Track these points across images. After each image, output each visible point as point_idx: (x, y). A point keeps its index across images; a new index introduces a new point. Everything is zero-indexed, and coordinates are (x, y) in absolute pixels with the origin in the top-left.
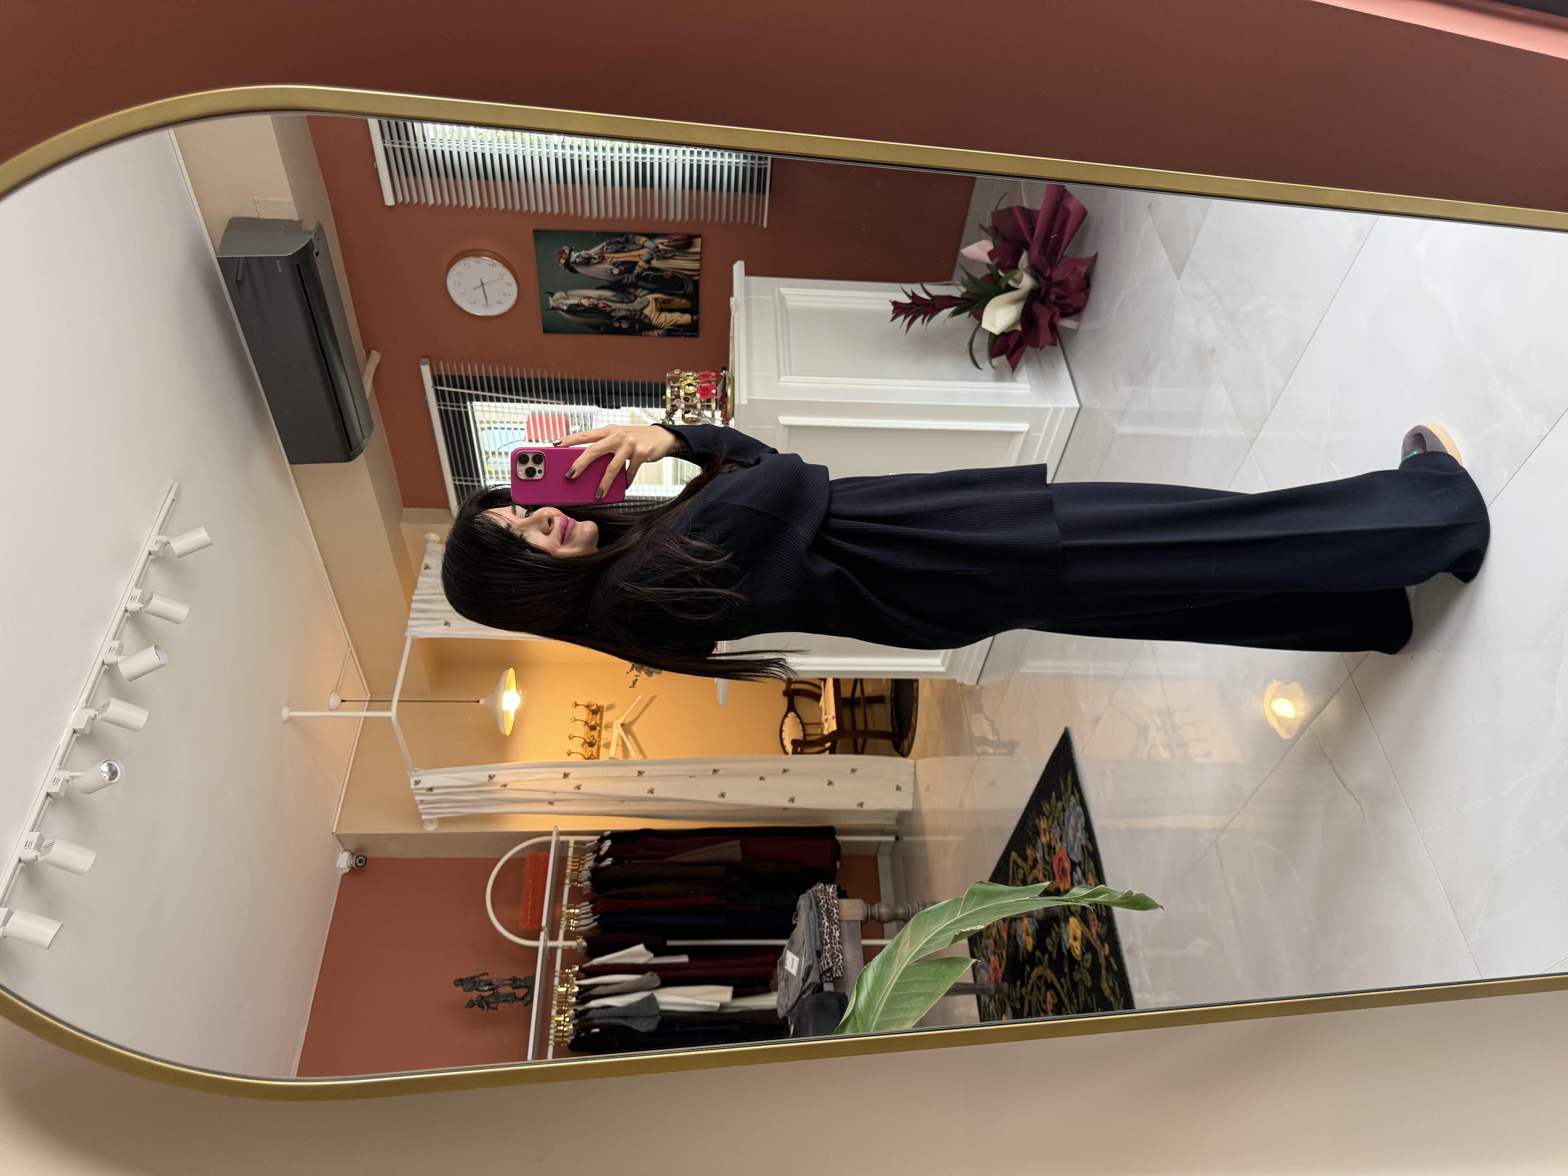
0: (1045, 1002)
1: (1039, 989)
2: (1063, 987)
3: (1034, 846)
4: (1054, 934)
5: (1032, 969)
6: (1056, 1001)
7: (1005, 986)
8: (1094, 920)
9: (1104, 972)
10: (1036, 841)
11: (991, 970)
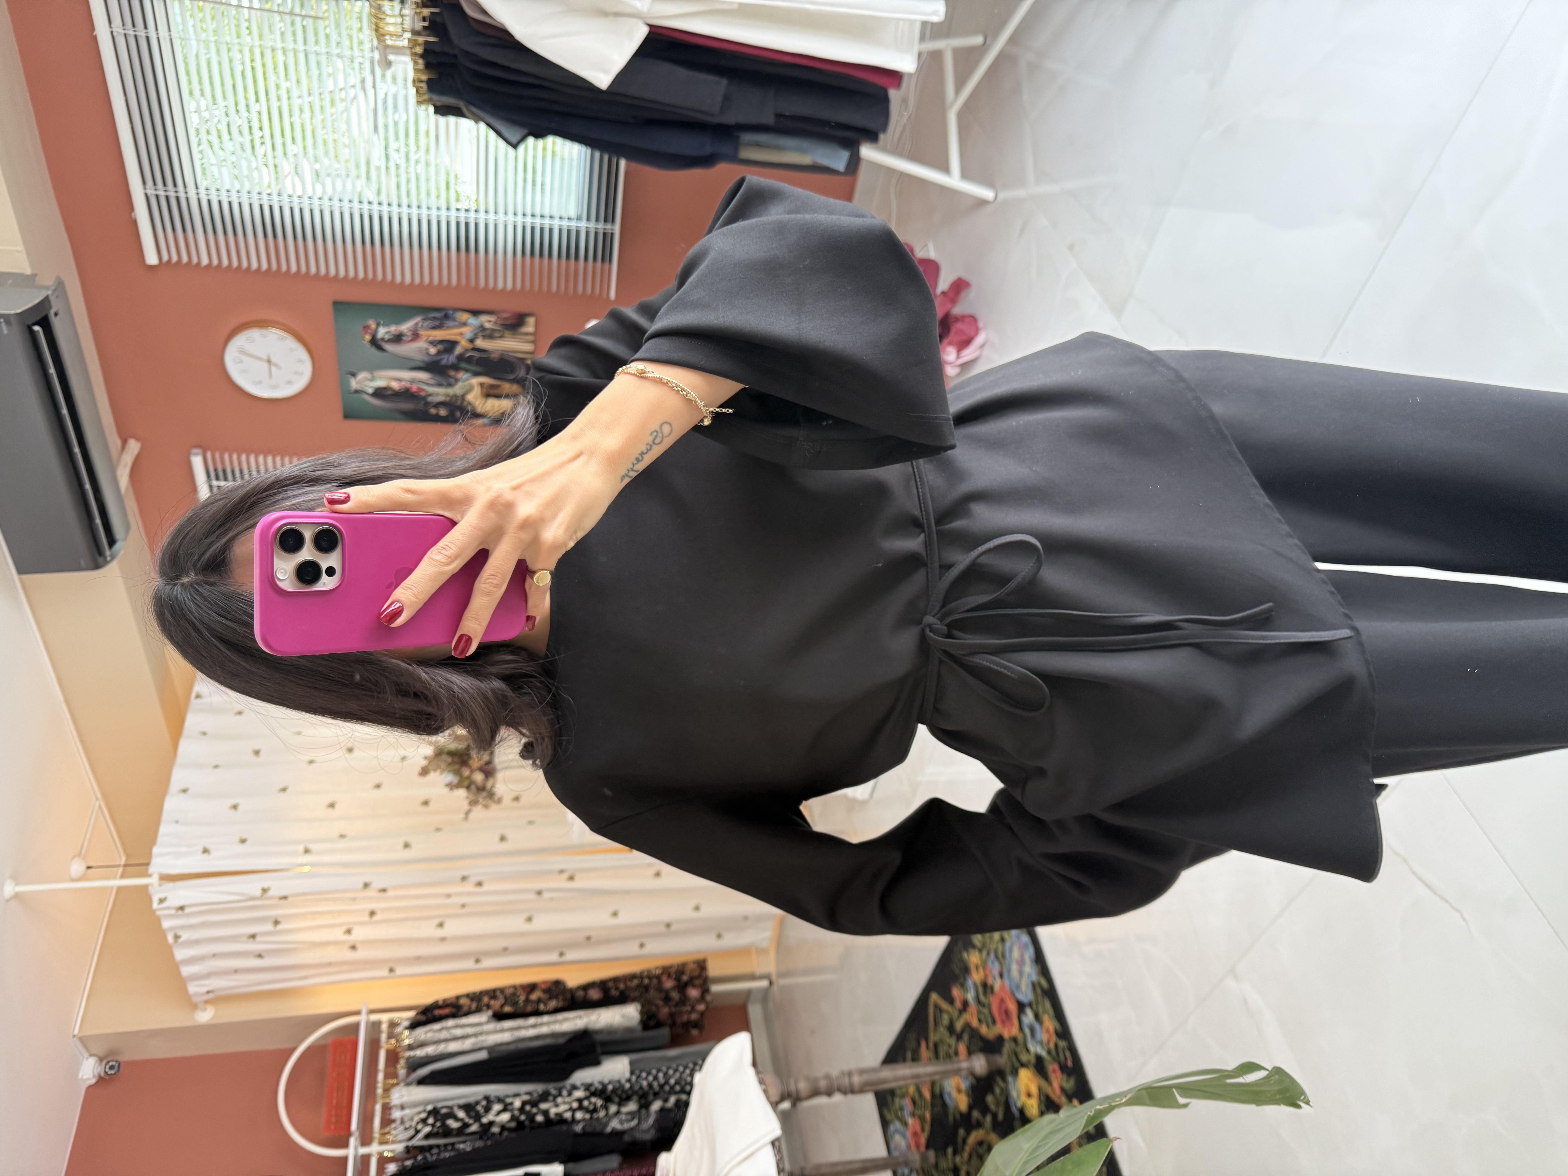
3: (963, 986)
5: (968, 1133)
7: (932, 1153)
8: (1054, 1071)
10: (965, 979)
11: (909, 1134)
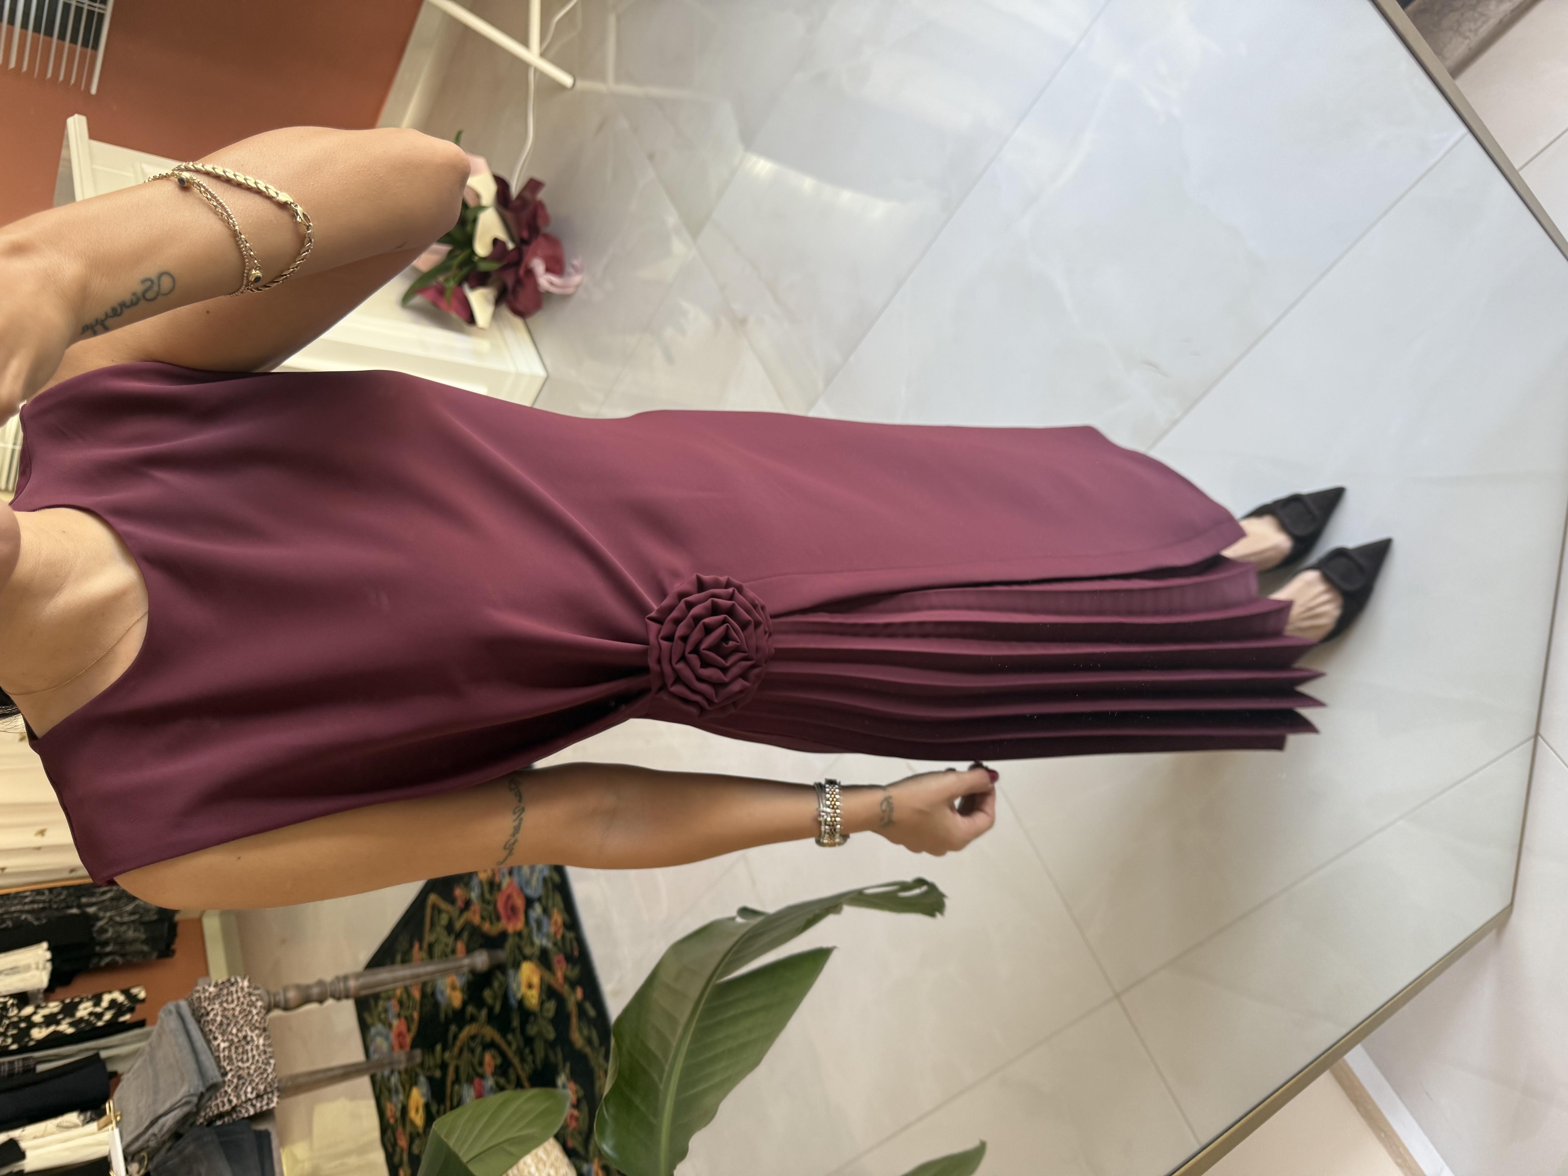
0: (481, 1063)
1: (472, 1051)
2: (509, 1044)
3: (466, 888)
4: (496, 984)
5: (460, 1028)
6: (499, 1061)
7: (418, 1052)
8: (559, 962)
9: (574, 1020)
10: (470, 879)
11: (392, 1036)
